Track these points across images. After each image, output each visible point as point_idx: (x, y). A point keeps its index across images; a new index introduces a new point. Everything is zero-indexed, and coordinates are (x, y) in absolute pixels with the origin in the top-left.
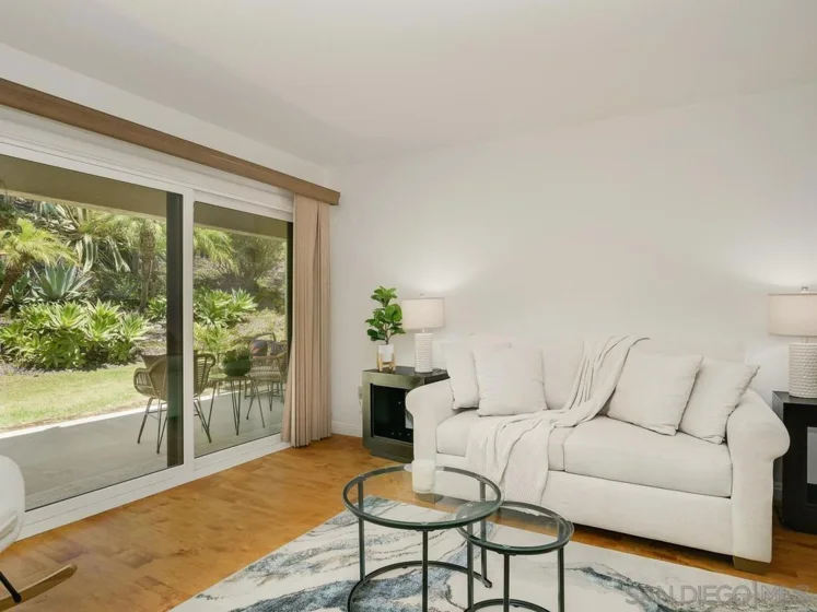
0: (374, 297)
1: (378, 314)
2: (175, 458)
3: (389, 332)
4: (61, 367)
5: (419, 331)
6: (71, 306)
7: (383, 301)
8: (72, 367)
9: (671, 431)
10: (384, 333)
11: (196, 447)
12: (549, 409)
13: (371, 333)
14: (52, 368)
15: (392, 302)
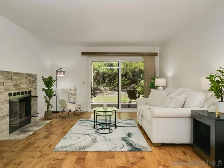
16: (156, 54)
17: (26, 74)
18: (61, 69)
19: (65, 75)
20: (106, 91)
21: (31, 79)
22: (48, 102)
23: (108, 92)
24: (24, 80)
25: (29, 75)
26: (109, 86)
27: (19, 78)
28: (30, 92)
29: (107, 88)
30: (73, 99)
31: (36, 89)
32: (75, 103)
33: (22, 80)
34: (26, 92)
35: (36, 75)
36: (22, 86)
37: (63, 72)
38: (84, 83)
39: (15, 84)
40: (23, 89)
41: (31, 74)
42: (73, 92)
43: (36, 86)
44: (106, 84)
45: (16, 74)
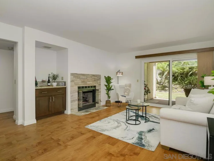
17: (91, 75)
18: (120, 70)
19: (123, 75)
20: (176, 89)
21: (96, 78)
22: (108, 94)
23: (178, 89)
24: (91, 79)
25: (94, 75)
26: (180, 84)
27: (86, 77)
28: (95, 87)
29: (178, 86)
31: (100, 85)
32: (125, 97)
33: (88, 79)
34: (92, 87)
35: (100, 75)
36: (88, 83)
37: (121, 73)
38: (138, 81)
39: (83, 81)
40: (89, 84)
41: (96, 75)
42: (128, 87)
43: (100, 82)
44: (178, 82)
45: (83, 75)
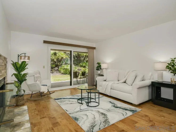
0: (97, 64)
1: (98, 66)
2: (71, 85)
3: (100, 69)
4: (66, 74)
5: (104, 69)
6: (67, 65)
7: (98, 64)
8: (67, 74)
9: (130, 85)
10: (99, 69)
11: (73, 84)
12: (118, 81)
13: (97, 69)
14: (65, 74)
15: (100, 64)
16: (94, 48)
18: (25, 54)
19: (29, 60)
30: (40, 82)
35: (6, 58)
37: (28, 57)
38: (44, 67)
42: (38, 75)
